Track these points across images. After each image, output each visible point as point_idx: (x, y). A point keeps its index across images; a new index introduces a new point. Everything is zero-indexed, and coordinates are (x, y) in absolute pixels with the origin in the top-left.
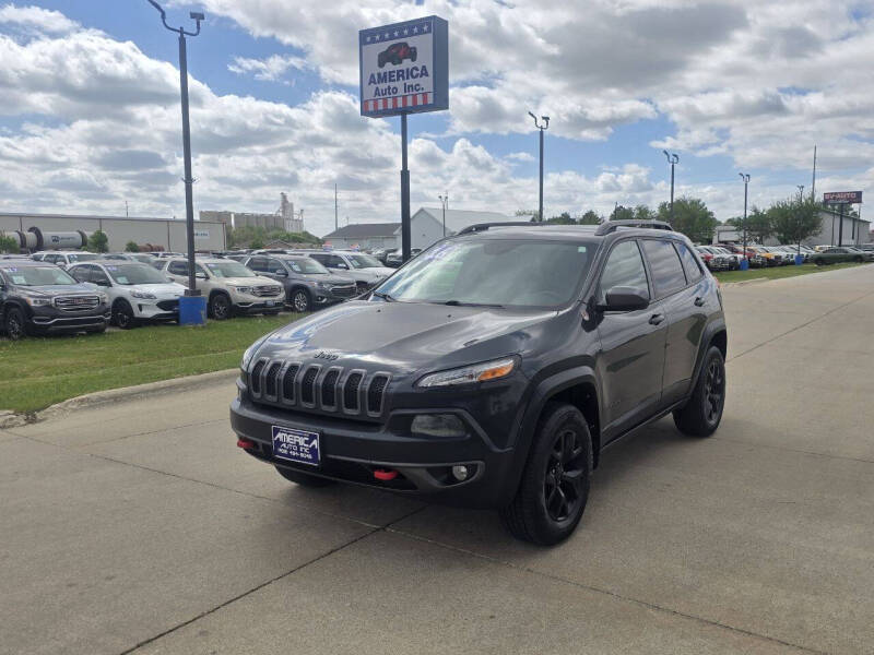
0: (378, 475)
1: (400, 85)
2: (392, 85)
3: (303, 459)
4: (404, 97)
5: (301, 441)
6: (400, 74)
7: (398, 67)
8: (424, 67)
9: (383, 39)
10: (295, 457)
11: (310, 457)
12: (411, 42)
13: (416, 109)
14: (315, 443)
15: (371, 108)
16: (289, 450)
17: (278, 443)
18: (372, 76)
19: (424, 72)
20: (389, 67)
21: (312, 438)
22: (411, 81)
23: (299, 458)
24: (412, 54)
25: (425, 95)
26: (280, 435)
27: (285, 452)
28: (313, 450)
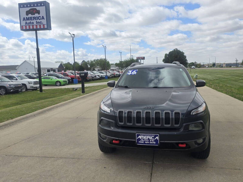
0: (180, 145)
1: (34, 21)
2: (32, 21)
3: (151, 144)
4: (36, 26)
5: (151, 138)
6: (34, 18)
7: (33, 16)
8: (43, 17)
9: (27, 7)
10: (148, 144)
11: (155, 143)
12: (38, 8)
13: (40, 29)
14: (157, 138)
15: (24, 28)
16: (144, 141)
17: (139, 139)
18: (24, 18)
19: (43, 18)
20: (30, 16)
21: (155, 136)
22: (38, 21)
23: (149, 144)
24: (38, 12)
25: (44, 25)
26: (140, 137)
27: (143, 142)
28: (156, 141)
